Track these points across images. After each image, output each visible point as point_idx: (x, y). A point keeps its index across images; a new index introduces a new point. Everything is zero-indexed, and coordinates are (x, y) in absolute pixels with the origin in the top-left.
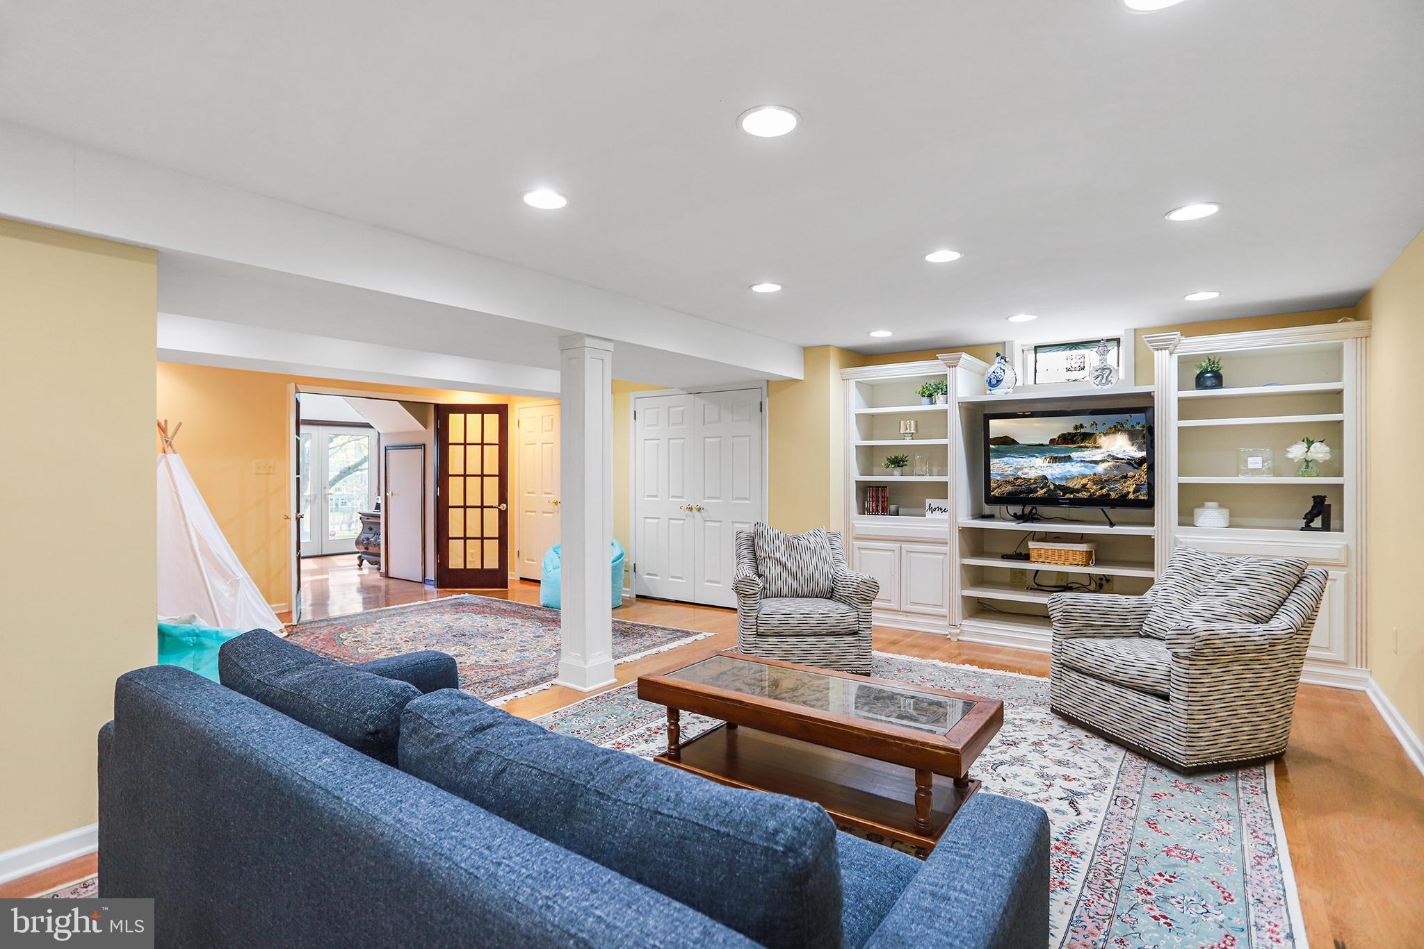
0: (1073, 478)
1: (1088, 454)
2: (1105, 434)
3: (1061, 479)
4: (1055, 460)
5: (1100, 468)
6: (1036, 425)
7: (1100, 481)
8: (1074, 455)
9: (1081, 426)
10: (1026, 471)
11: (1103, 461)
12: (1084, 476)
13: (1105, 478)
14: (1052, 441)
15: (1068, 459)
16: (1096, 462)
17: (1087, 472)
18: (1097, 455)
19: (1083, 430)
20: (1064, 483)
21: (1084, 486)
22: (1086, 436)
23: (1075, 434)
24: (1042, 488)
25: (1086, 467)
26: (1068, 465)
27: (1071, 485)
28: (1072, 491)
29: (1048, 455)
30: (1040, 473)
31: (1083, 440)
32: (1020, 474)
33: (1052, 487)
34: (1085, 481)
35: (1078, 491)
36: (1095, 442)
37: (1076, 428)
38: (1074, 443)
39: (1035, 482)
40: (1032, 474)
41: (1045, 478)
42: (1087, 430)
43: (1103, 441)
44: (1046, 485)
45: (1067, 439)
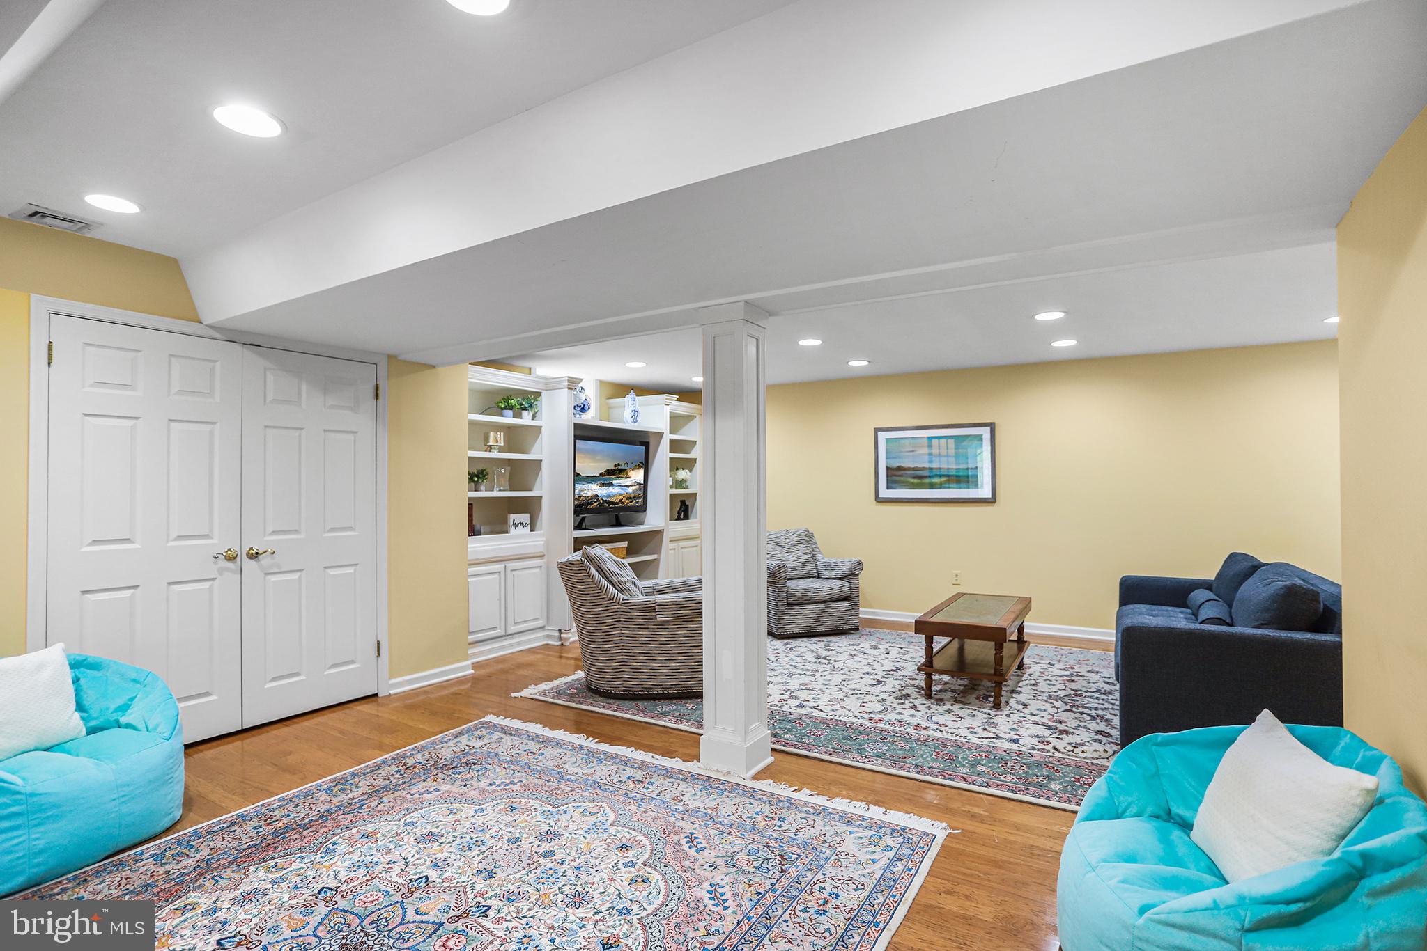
0: (614, 496)
1: (623, 482)
2: (633, 470)
3: (607, 496)
4: (603, 485)
5: (630, 490)
6: (592, 464)
7: (630, 498)
8: (614, 482)
9: (619, 465)
10: (586, 492)
11: (632, 486)
12: (621, 495)
13: (633, 495)
14: (601, 474)
15: (611, 484)
16: (628, 486)
17: (622, 492)
18: (628, 482)
19: (619, 467)
20: (608, 499)
21: (621, 500)
22: (622, 471)
23: (615, 470)
24: (595, 502)
25: (622, 489)
26: (611, 488)
27: (613, 500)
28: (614, 503)
29: (598, 482)
30: (594, 493)
31: (619, 474)
32: (582, 494)
33: (601, 501)
34: (621, 497)
35: (617, 503)
36: (627, 474)
37: (615, 466)
38: (614, 475)
39: (591, 499)
40: (590, 494)
41: (597, 496)
42: (622, 467)
43: (631, 473)
44: (598, 500)
45: (610, 472)
